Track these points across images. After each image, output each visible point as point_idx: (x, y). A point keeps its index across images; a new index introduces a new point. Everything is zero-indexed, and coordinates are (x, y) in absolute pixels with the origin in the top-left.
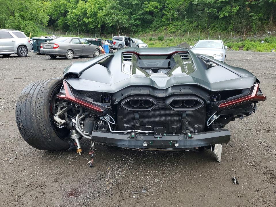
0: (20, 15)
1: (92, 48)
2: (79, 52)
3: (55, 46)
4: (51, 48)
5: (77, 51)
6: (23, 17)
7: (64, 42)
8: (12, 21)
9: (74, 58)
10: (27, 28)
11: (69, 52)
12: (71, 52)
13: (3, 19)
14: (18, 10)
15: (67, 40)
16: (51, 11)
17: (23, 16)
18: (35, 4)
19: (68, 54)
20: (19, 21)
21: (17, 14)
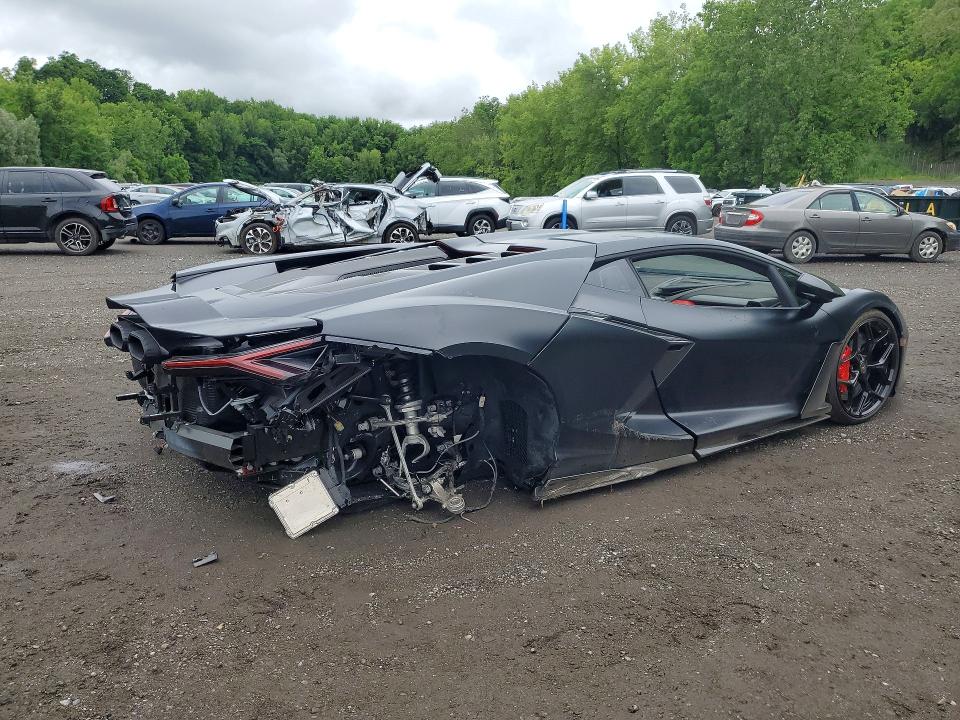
0: (815, 115)
1: (910, 226)
2: (840, 241)
3: (752, 217)
4: (740, 225)
5: (834, 237)
6: (822, 124)
7: (789, 204)
8: (785, 138)
9: (814, 260)
10: (827, 155)
11: (800, 239)
12: (807, 240)
13: (763, 130)
14: (814, 98)
15: (799, 199)
16: (939, 89)
17: (822, 119)
18: (872, 73)
19: (795, 244)
20: (806, 136)
21: (805, 115)
